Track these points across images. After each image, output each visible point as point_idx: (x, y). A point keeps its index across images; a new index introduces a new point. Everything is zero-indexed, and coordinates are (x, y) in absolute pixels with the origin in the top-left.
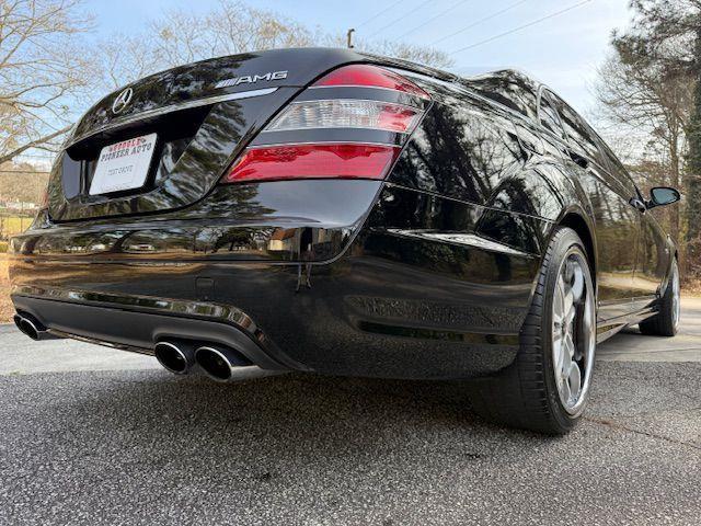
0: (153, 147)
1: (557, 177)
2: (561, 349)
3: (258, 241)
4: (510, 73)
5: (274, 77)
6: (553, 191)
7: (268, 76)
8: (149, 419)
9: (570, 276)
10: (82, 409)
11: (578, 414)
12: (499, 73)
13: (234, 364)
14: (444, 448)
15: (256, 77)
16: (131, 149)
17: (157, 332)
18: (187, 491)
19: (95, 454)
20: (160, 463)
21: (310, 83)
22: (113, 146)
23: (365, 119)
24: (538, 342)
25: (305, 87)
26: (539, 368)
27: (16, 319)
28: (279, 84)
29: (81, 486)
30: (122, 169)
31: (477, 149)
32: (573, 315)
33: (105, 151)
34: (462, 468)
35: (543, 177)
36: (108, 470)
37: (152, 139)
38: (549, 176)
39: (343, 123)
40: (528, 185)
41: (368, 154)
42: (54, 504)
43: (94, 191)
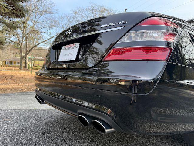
0: (78, 47)
3: (112, 82)
5: (122, 23)
7: (120, 22)
8: (72, 130)
13: (106, 129)
15: (115, 23)
16: (71, 47)
17: (79, 111)
21: (136, 25)
22: (65, 46)
23: (157, 37)
25: (134, 26)
28: (125, 26)
33: (63, 48)
37: (78, 44)
43: (60, 60)
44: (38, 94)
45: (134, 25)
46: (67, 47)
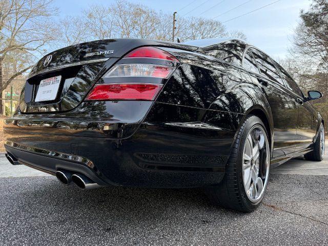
0: (60, 82)
1: (252, 92)
4: (238, 42)
5: (108, 53)
6: (250, 97)
7: (106, 52)
9: (258, 137)
10: (36, 194)
12: (233, 41)
13: (86, 183)
14: (192, 218)
15: (101, 52)
16: (52, 82)
17: (57, 166)
18: (72, 236)
19: (36, 217)
20: (63, 222)
22: (45, 80)
24: (235, 170)
25: (121, 58)
26: (235, 183)
27: (6, 155)
28: (110, 57)
29: (27, 232)
30: (48, 91)
32: (258, 155)
33: (42, 82)
34: (198, 227)
35: (246, 93)
36: (40, 224)
37: (59, 78)
40: (238, 96)
42: (14, 240)
43: (37, 100)
44: (9, 151)
46: (46, 80)
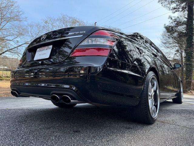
0: (51, 48)
1: (150, 60)
2: (151, 102)
3: (77, 71)
4: (138, 34)
6: (148, 63)
7: (81, 32)
9: (153, 84)
11: (156, 119)
12: (135, 33)
13: (72, 100)
14: (121, 126)
15: (78, 32)
16: (45, 49)
17: (52, 92)
19: (32, 126)
20: (49, 128)
21: (91, 34)
22: (40, 48)
23: (103, 42)
26: (145, 105)
28: (84, 34)
30: (43, 54)
31: (130, 52)
32: (154, 93)
33: (38, 49)
34: (126, 130)
35: (146, 59)
37: (51, 46)
38: (148, 59)
39: (98, 43)
40: (142, 61)
41: (104, 50)
43: (35, 59)
45: (89, 34)
